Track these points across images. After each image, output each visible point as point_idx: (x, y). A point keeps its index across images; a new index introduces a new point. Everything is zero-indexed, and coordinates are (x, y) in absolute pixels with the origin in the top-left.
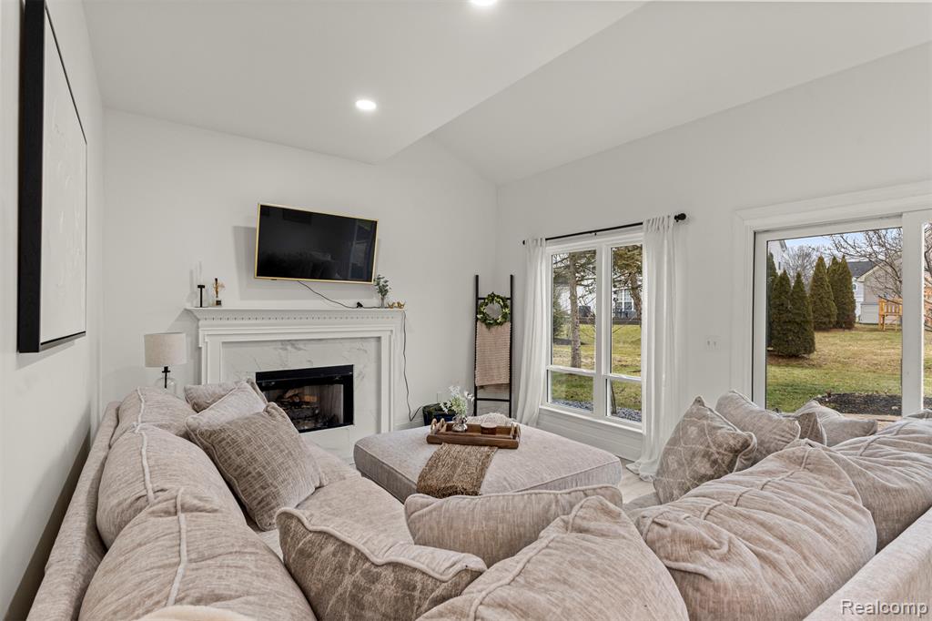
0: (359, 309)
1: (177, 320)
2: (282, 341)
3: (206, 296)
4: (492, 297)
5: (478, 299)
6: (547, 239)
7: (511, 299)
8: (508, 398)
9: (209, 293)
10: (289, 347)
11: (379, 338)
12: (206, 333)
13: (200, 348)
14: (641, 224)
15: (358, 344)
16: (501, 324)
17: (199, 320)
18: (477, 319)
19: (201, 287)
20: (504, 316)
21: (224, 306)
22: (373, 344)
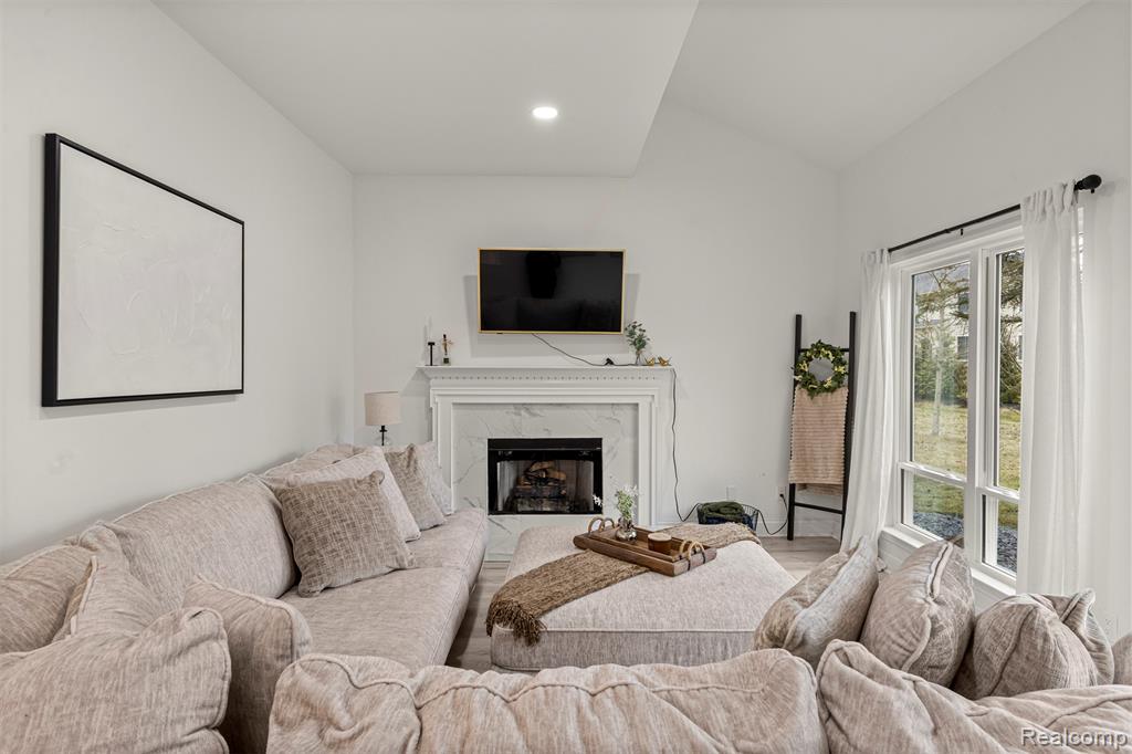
0: (609, 367)
1: (413, 379)
2: (514, 404)
3: (437, 353)
4: (819, 347)
5: (798, 350)
6: (890, 250)
7: (852, 350)
8: (841, 509)
9: (438, 351)
10: (523, 412)
11: (637, 405)
12: (437, 393)
13: (431, 409)
14: (1018, 207)
15: (608, 412)
16: (831, 390)
17: (429, 379)
18: (796, 383)
19: (431, 344)
20: (838, 378)
21: (454, 364)
22: (629, 412)
